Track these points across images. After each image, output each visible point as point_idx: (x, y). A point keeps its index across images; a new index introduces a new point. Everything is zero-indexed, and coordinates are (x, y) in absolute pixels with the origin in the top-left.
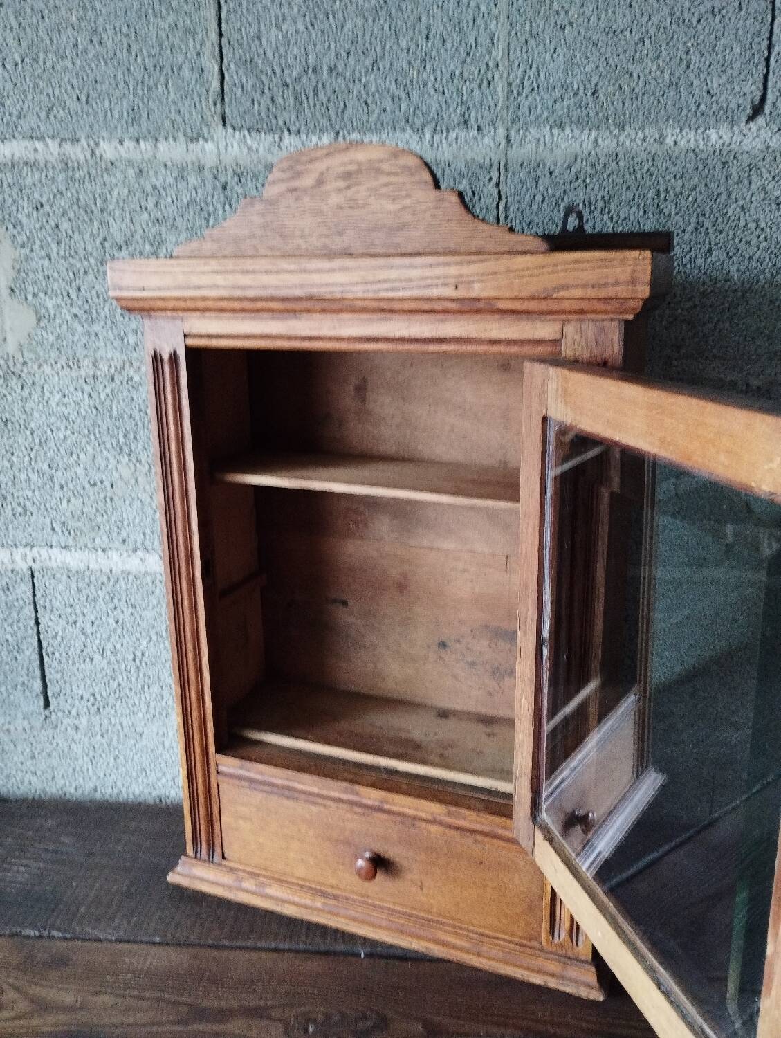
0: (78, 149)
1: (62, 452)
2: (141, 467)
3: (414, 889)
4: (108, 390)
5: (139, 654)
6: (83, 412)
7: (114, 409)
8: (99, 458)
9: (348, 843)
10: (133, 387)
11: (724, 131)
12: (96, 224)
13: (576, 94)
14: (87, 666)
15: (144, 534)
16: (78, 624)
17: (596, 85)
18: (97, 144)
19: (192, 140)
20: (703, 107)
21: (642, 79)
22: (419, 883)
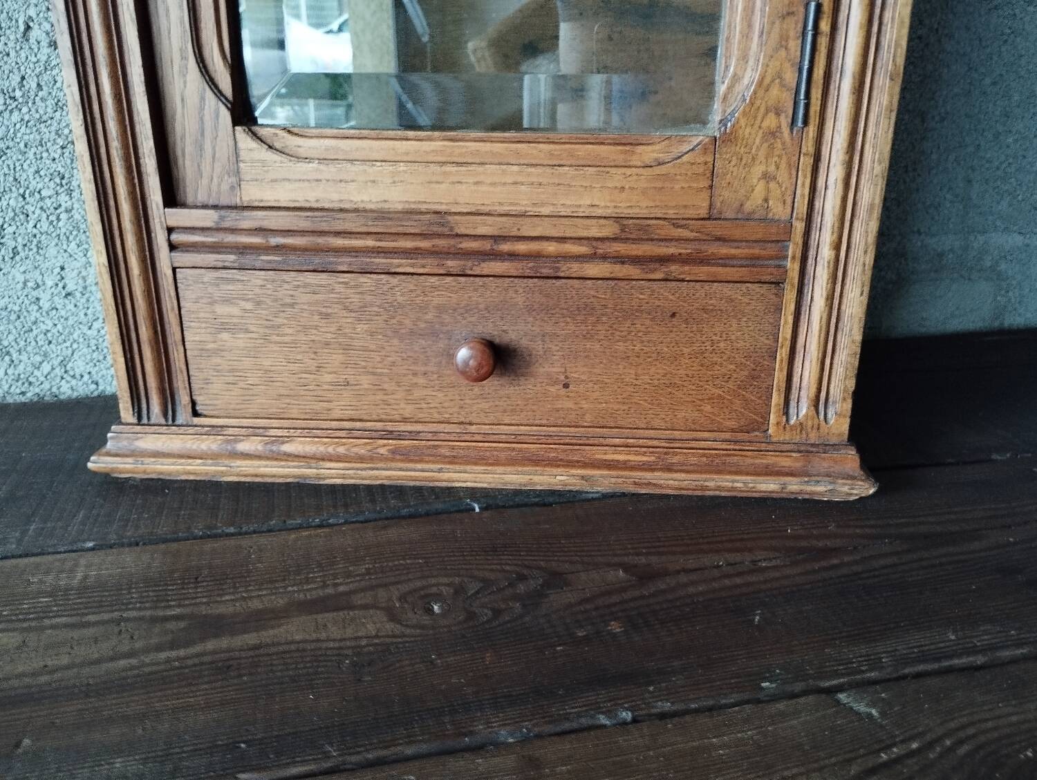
3: (553, 390)
9: (433, 334)
22: (562, 378)
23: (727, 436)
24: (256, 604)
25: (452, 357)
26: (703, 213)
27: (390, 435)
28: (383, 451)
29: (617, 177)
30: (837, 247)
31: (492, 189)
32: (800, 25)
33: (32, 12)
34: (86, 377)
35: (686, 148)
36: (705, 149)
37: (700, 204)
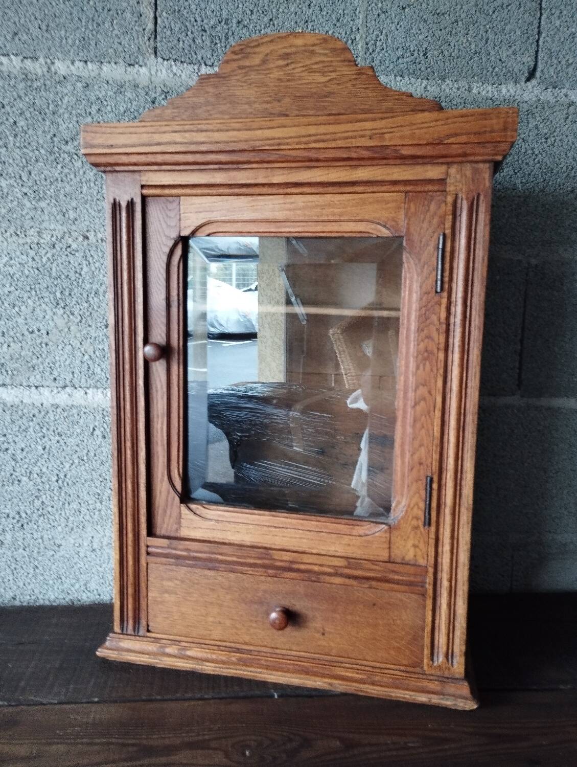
0: (37, 65)
1: (6, 305)
2: (74, 319)
3: (317, 635)
4: (49, 255)
5: (62, 475)
6: (27, 272)
7: (54, 269)
8: (38, 310)
9: (261, 603)
10: (71, 253)
11: (511, 86)
12: (48, 123)
13: (412, 55)
14: (16, 488)
15: (73, 373)
16: (9, 452)
17: (426, 49)
18: (53, 63)
19: (130, 65)
20: (497, 69)
21: (457, 47)
22: (322, 630)
23: (403, 668)
24: (167, 742)
25: (268, 614)
26: (386, 559)
27: (238, 651)
28: (234, 659)
29: (346, 540)
30: (450, 581)
31: (290, 540)
32: (424, 485)
33: (97, 424)
34: (95, 592)
35: (377, 529)
36: (386, 532)
37: (384, 555)
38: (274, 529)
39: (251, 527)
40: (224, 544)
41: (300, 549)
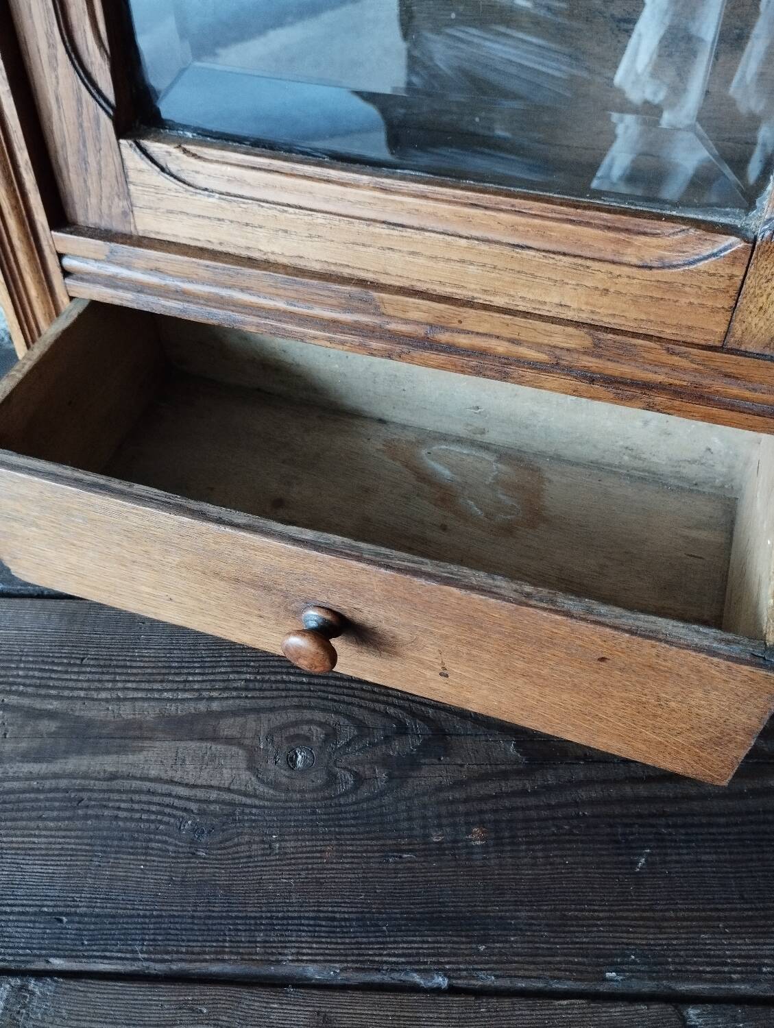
26: (715, 340)
31: (431, 263)
35: (707, 250)
36: (734, 259)
37: (713, 330)
38: (384, 231)
39: (319, 219)
40: (251, 262)
41: (460, 293)
